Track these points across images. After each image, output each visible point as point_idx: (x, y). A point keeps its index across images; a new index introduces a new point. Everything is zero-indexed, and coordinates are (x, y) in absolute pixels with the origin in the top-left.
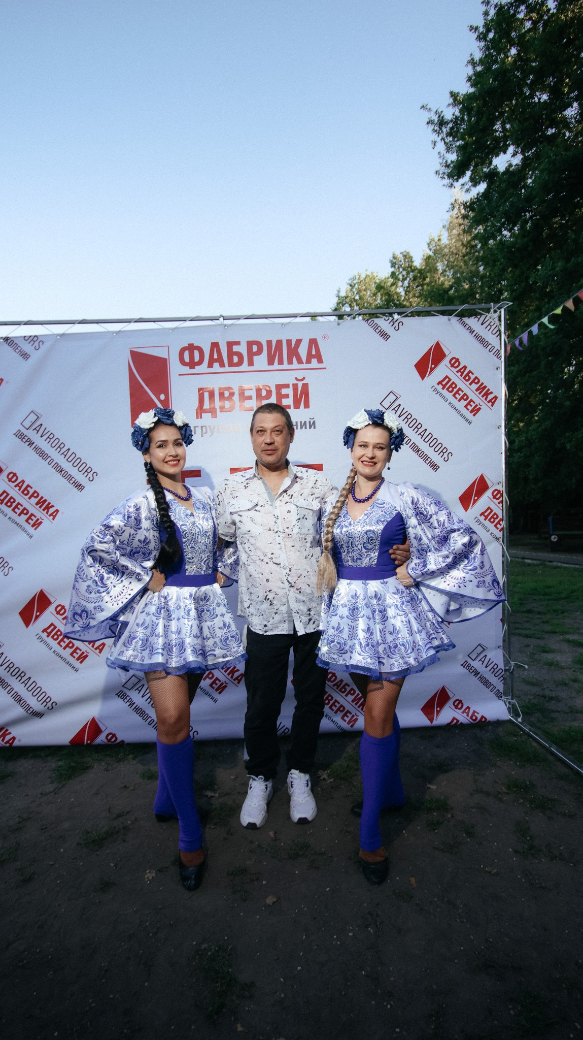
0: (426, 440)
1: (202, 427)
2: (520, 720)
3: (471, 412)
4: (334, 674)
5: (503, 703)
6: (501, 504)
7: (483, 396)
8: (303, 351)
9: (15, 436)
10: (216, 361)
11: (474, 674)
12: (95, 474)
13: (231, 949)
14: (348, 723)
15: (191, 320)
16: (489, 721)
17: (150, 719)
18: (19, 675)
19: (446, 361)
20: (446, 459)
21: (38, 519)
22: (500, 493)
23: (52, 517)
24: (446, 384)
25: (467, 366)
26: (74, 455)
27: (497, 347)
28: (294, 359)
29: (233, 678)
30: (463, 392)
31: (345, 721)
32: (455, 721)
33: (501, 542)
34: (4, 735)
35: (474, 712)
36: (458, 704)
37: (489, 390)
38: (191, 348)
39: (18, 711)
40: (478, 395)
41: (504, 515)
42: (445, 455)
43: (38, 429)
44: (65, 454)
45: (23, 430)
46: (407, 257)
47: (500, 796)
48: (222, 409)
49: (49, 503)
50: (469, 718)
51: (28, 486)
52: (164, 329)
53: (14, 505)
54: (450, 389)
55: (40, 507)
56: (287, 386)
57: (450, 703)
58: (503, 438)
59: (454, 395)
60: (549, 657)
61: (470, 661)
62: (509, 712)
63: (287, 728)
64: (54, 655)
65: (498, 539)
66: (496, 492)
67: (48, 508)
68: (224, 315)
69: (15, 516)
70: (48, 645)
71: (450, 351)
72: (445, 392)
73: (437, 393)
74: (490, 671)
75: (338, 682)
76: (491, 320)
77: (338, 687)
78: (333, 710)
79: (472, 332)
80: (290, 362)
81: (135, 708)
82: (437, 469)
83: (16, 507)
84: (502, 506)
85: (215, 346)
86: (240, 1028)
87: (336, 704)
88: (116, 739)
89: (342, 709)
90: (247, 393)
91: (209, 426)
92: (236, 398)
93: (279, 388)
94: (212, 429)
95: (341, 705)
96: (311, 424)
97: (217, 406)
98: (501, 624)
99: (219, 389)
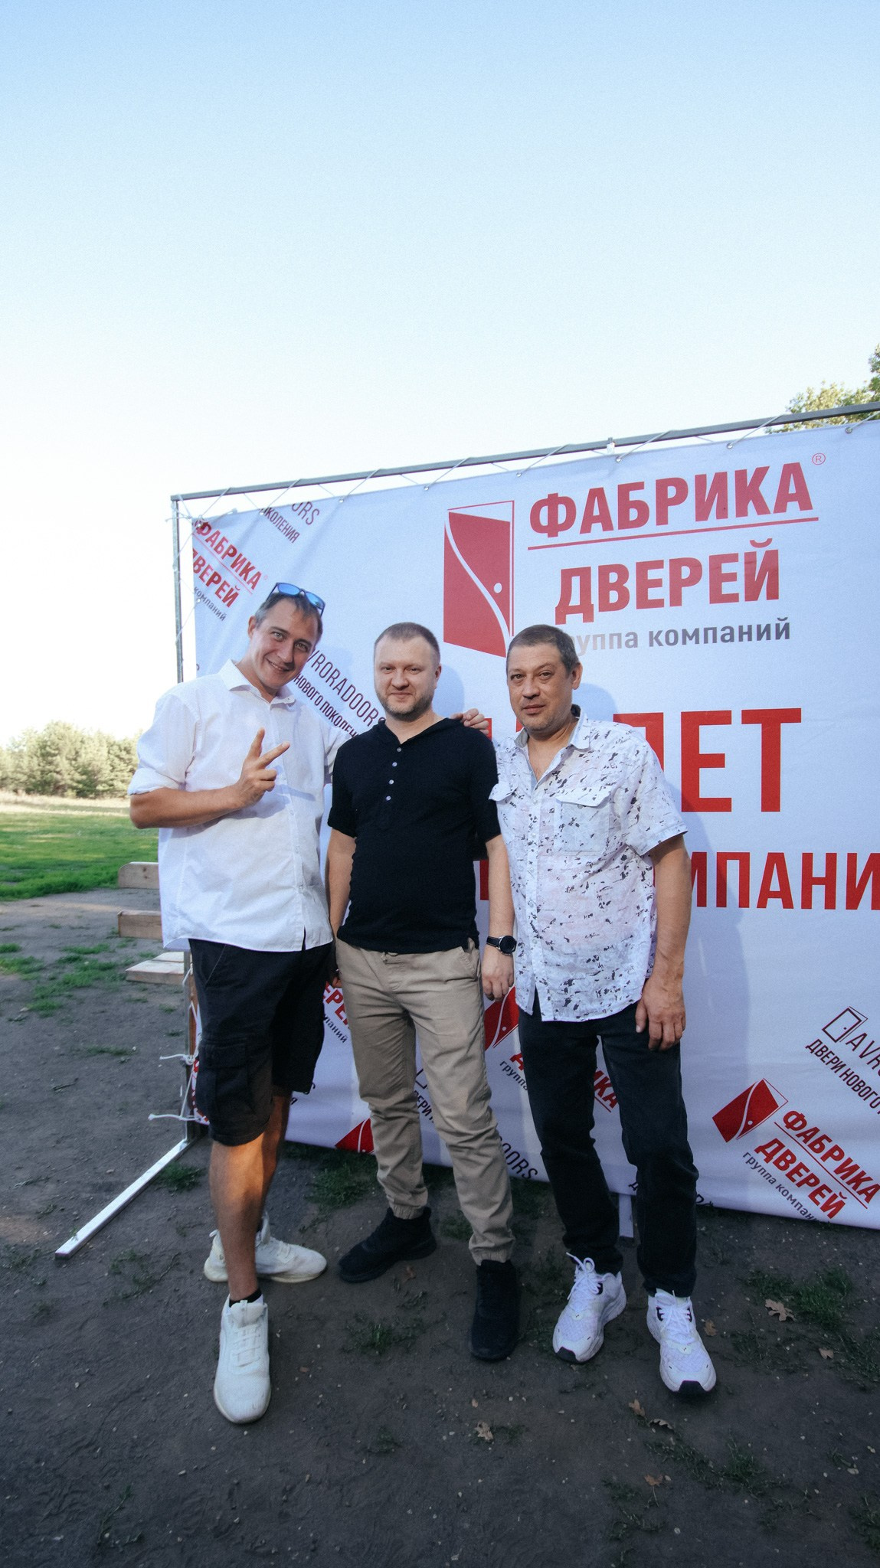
4: (801, 1112)
8: (769, 489)
10: (596, 520)
14: (825, 1208)
15: (555, 454)
26: (352, 690)
28: (751, 506)
29: (604, 1096)
31: (817, 1203)
38: (553, 501)
44: (339, 687)
48: (605, 606)
52: (508, 472)
56: (733, 558)
68: (614, 438)
75: (808, 1131)
77: (807, 1140)
78: (793, 1180)
80: (742, 512)
85: (597, 494)
87: (801, 1171)
89: (811, 1181)
90: (652, 574)
91: (577, 637)
92: (631, 585)
93: (716, 561)
94: (583, 641)
95: (812, 1174)
96: (781, 629)
97: (595, 600)
99: (600, 568)
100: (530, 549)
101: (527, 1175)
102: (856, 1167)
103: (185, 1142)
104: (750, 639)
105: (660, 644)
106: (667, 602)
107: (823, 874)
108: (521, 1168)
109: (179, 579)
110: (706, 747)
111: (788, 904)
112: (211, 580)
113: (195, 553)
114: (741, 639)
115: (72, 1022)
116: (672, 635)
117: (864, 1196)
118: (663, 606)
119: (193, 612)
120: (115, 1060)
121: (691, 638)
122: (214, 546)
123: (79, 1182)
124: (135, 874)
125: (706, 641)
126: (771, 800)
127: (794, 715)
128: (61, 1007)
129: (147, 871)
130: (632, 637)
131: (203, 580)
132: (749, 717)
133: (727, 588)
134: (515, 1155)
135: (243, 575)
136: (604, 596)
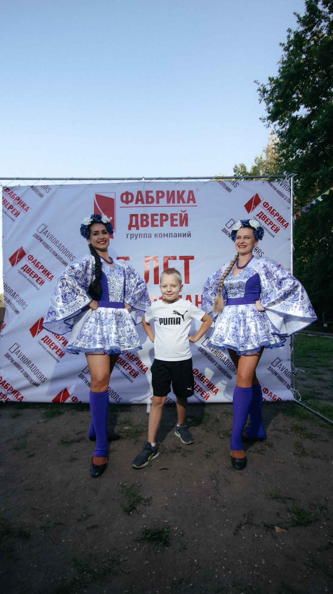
1: (131, 235)
2: (299, 400)
3: (274, 231)
4: (197, 370)
5: (291, 391)
7: (281, 223)
8: (185, 196)
9: (33, 236)
10: (140, 200)
11: (274, 374)
12: (74, 257)
13: (140, 486)
14: (204, 398)
15: (128, 179)
16: (283, 401)
18: (28, 363)
19: (261, 204)
21: (42, 281)
23: (50, 279)
24: (261, 216)
25: (272, 206)
26: (63, 247)
27: (289, 197)
28: (181, 201)
29: (142, 370)
30: (270, 220)
31: (202, 397)
34: (17, 396)
35: (275, 395)
37: (284, 220)
38: (127, 193)
39: (26, 382)
40: (278, 222)
42: (260, 253)
43: (45, 233)
44: (59, 246)
45: (38, 233)
46: (243, 167)
47: (287, 432)
48: (142, 226)
49: (49, 272)
50: (271, 398)
51: (39, 262)
52: (113, 183)
53: (31, 272)
54: (263, 219)
55: (44, 274)
56: (176, 215)
58: (292, 246)
59: (265, 222)
60: (319, 376)
61: (272, 367)
62: (294, 396)
64: (47, 353)
67: (48, 274)
68: (145, 177)
69: (31, 278)
70: (44, 347)
71: (264, 198)
74: (283, 373)
75: (199, 375)
76: (285, 183)
77: (199, 377)
79: (275, 189)
80: (179, 202)
83: (32, 273)
85: (139, 193)
86: (144, 516)
87: (198, 387)
88: (77, 400)
89: (201, 390)
90: (155, 217)
91: (134, 234)
92: (150, 220)
93: (172, 215)
94: (136, 236)
95: (201, 388)
96: (189, 234)
97: (139, 224)
98: (290, 347)
99: (141, 215)
100: (120, 207)
101: (118, 401)
102: (212, 384)
104: (181, 237)
105: (157, 237)
106: (159, 226)
108: (117, 398)
112: (10, 208)
113: (3, 198)
114: (179, 237)
116: (161, 235)
117: (215, 393)
119: (2, 218)
121: (166, 236)
122: (11, 196)
125: (170, 237)
126: (187, 281)
127: (192, 258)
131: (6, 208)
132: (181, 258)
133: (175, 223)
134: (115, 394)
135: (22, 207)
136: (142, 223)
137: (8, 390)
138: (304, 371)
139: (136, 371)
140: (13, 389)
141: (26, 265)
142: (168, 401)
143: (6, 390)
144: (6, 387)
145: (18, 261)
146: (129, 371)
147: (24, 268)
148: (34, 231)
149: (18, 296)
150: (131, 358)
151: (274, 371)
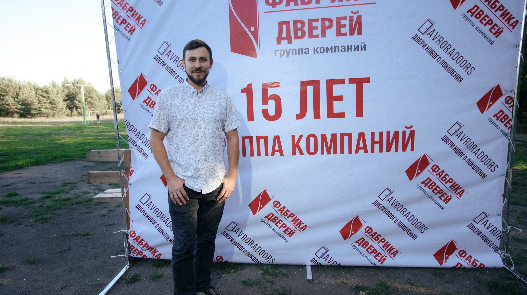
0: (454, 58)
1: (281, 51)
2: (512, 269)
3: (494, 34)
4: (370, 228)
5: (499, 255)
6: (512, 108)
7: (505, 21)
9: (154, 60)
10: (292, 1)
11: (477, 233)
14: (379, 261)
16: (487, 267)
17: (244, 250)
18: (162, 217)
20: (469, 73)
22: (512, 99)
24: (475, 12)
29: (300, 228)
30: (488, 17)
31: (377, 259)
32: (459, 265)
33: (509, 137)
34: (154, 252)
35: (475, 260)
36: (463, 253)
37: (511, 15)
39: (162, 239)
40: (502, 20)
41: (514, 116)
42: (469, 70)
43: (168, 54)
45: (159, 55)
48: (296, 37)
50: (470, 264)
54: (478, 16)
56: (345, 18)
57: (456, 253)
58: (520, 54)
59: (481, 21)
61: (474, 224)
62: (503, 261)
63: (335, 261)
65: (506, 135)
66: (509, 98)
72: (473, 19)
73: (467, 19)
74: (490, 232)
75: (373, 233)
77: (373, 236)
78: (368, 252)
81: (234, 242)
82: (461, 81)
84: (513, 110)
87: (371, 248)
88: (223, 260)
89: (375, 251)
90: (314, 24)
91: (286, 50)
92: (306, 28)
93: (339, 19)
94: (288, 52)
95: (375, 249)
96: (363, 47)
97: (292, 35)
98: (502, 198)
99: (294, 21)
100: (265, 12)
101: (271, 262)
102: (390, 245)
103: (128, 266)
104: (351, 51)
105: (318, 53)
106: (320, 36)
107: (378, 140)
108: (269, 259)
109: (106, 21)
110: (335, 93)
111: (366, 151)
112: (122, 22)
113: (113, 9)
114: (348, 51)
115: (58, 224)
116: (322, 49)
117: (393, 255)
118: (318, 37)
119: (114, 36)
120: (85, 238)
121: (329, 50)
123: (85, 285)
124: (94, 155)
125: (335, 52)
126: (359, 113)
127: (367, 80)
128: (50, 218)
129: (100, 154)
130: (307, 50)
131: (118, 22)
132: (351, 81)
133: (343, 30)
134: (267, 254)
135: (138, 20)
136: (296, 33)
137: (143, 247)
138: (521, 230)
139: (292, 229)
140: (148, 246)
141: (149, 97)
142: (333, 263)
143: (141, 246)
144: (141, 243)
145: (139, 93)
146: (283, 229)
147: (147, 102)
148: (154, 53)
149: (143, 136)
150: (286, 214)
151: (476, 229)
